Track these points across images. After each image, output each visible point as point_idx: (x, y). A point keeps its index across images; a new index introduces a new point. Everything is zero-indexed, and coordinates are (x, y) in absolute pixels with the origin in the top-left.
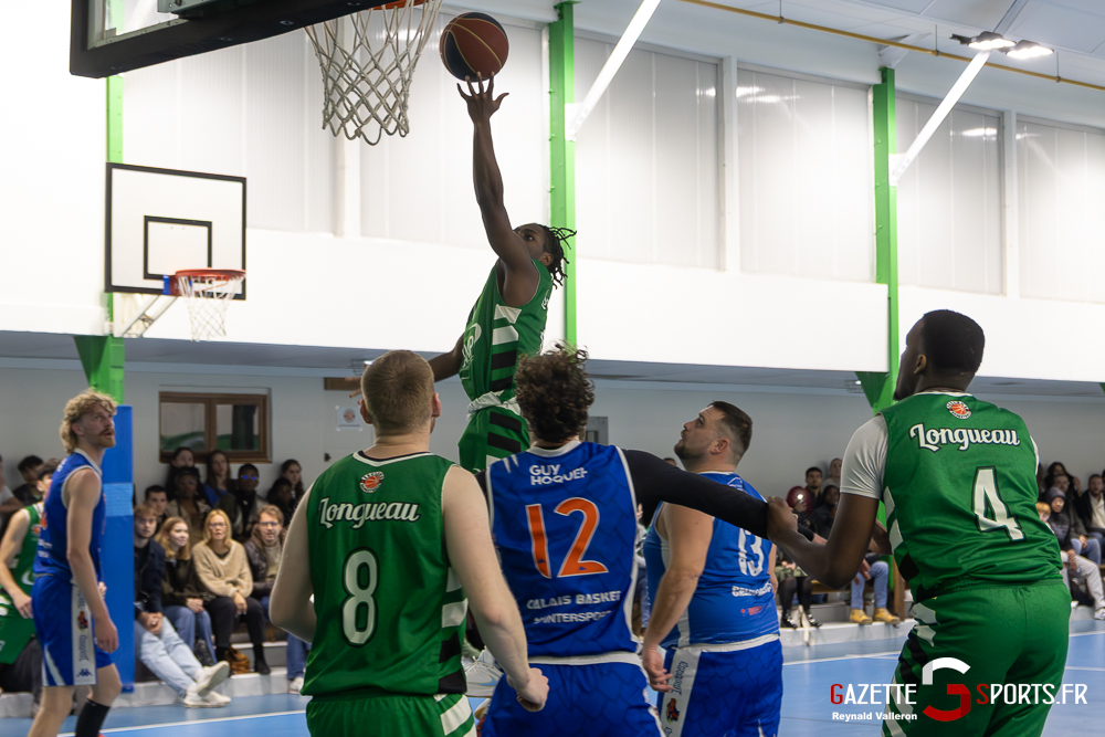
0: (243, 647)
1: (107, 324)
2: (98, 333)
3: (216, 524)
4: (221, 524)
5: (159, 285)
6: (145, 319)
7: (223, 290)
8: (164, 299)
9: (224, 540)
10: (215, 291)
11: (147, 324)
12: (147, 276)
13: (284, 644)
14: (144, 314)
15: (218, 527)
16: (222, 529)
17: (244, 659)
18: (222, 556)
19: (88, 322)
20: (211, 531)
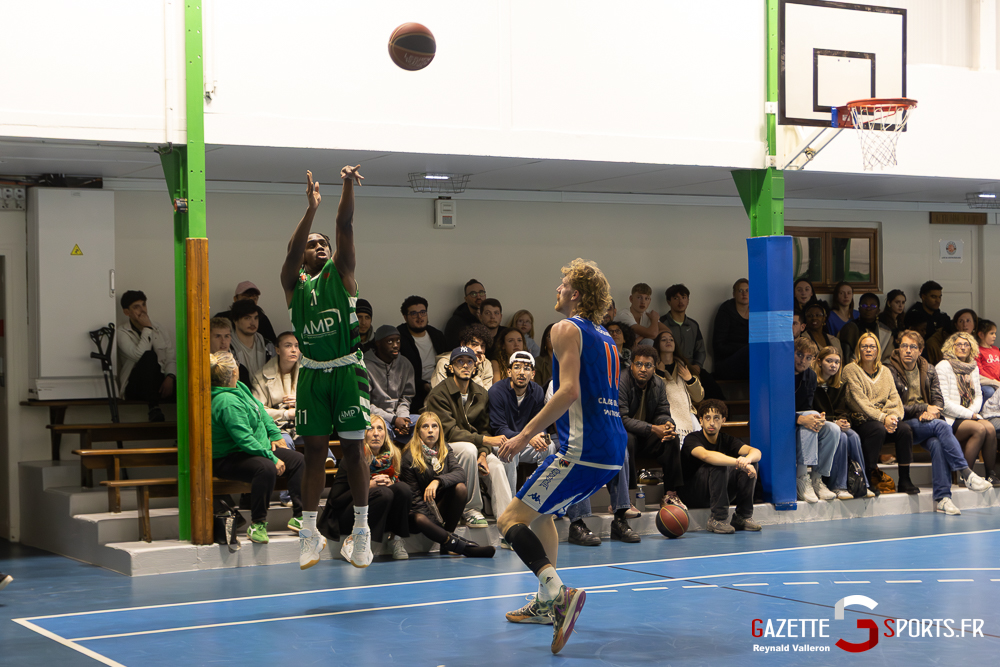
0: (888, 466)
1: (768, 157)
2: (759, 166)
3: (867, 346)
4: (871, 346)
5: (827, 116)
6: (809, 153)
7: (891, 121)
8: (831, 131)
9: (875, 361)
10: (883, 122)
11: (810, 156)
12: (817, 108)
13: (930, 464)
14: (808, 147)
15: (869, 349)
16: (873, 351)
17: (890, 480)
18: (873, 376)
19: (749, 156)
20: (862, 352)
